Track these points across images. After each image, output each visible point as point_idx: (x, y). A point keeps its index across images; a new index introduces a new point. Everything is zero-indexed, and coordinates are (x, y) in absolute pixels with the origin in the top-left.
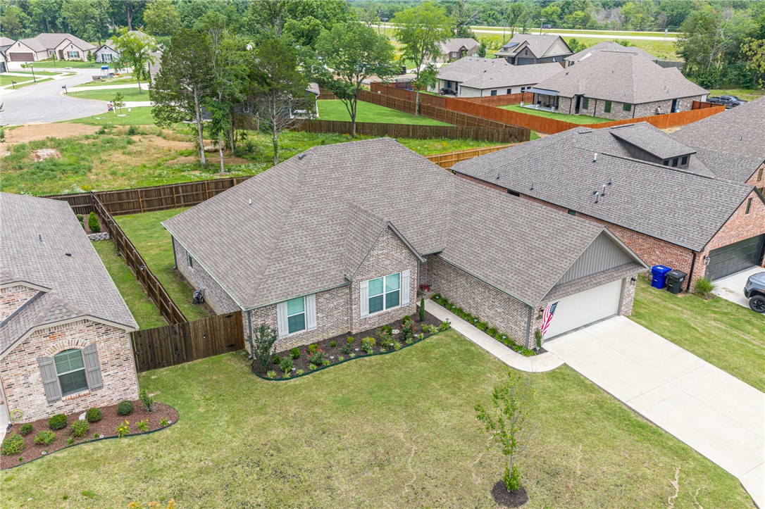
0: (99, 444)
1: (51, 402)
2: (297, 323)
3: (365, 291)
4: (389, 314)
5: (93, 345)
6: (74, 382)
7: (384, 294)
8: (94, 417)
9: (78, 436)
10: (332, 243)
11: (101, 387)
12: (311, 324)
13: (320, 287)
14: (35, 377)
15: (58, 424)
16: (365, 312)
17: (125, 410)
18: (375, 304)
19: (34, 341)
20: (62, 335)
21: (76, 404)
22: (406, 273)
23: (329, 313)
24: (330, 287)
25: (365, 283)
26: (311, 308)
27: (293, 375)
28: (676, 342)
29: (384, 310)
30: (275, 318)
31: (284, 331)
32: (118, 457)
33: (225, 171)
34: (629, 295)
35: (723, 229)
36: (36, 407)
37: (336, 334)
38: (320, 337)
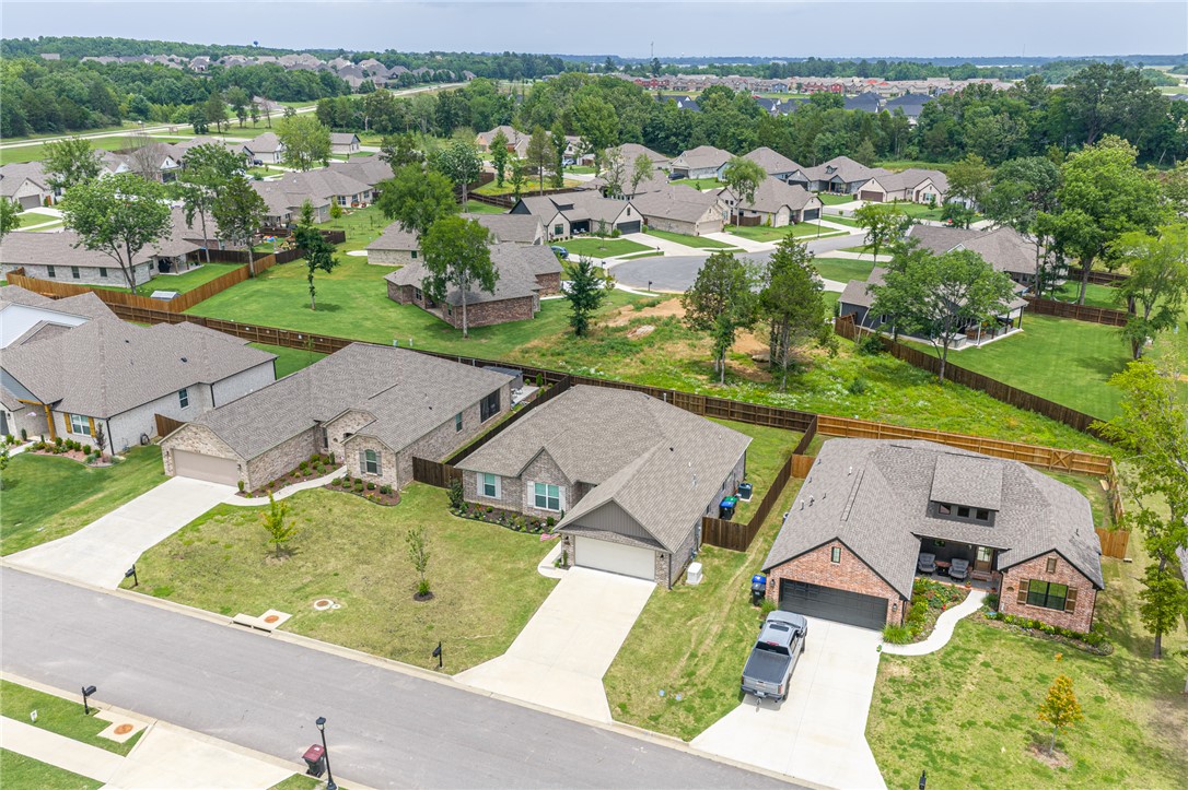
0: (359, 497)
1: (363, 473)
2: (490, 490)
3: (531, 490)
4: (543, 513)
5: (380, 452)
6: (372, 468)
7: (547, 496)
8: (371, 487)
9: (359, 491)
11: (380, 475)
12: (498, 495)
13: (503, 473)
14: (357, 457)
15: (359, 481)
16: (531, 502)
17: (385, 491)
18: (540, 501)
19: (358, 440)
20: (369, 442)
21: (368, 478)
22: (562, 489)
23: (510, 494)
24: (509, 475)
25: (532, 483)
26: (497, 484)
27: (459, 516)
28: (645, 610)
29: (547, 509)
30: (476, 481)
31: (481, 491)
32: (357, 505)
33: (725, 382)
34: (662, 569)
35: (796, 562)
36: (357, 473)
37: (514, 509)
38: (504, 507)
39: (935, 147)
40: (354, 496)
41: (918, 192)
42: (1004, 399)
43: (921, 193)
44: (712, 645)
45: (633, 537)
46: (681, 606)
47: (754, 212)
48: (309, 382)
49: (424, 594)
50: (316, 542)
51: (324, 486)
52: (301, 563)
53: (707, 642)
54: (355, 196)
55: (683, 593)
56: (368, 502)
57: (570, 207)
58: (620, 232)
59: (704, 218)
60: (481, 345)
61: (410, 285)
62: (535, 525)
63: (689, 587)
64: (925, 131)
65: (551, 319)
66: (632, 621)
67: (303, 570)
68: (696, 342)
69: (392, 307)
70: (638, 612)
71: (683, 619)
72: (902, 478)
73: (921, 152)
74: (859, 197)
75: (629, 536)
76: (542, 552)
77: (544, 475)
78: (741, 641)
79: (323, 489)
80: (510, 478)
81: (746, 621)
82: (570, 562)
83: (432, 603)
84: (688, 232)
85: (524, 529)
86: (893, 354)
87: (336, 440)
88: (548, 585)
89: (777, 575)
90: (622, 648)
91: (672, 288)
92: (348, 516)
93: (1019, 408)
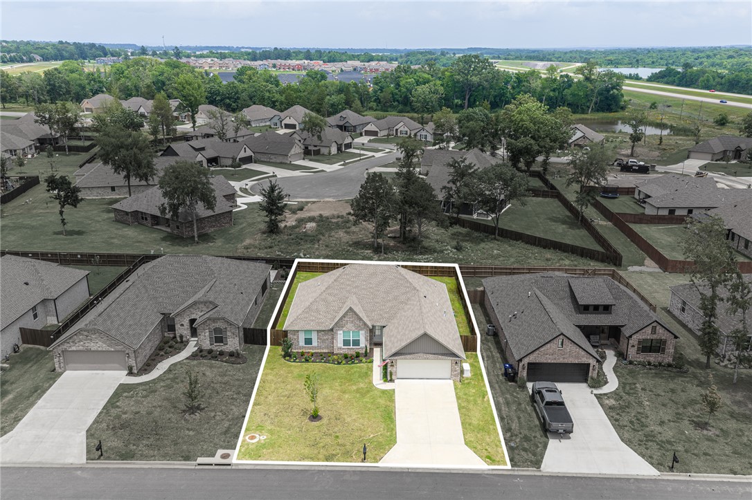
0: (217, 362)
1: (211, 344)
2: (308, 341)
3: (340, 337)
4: (351, 350)
5: (226, 328)
6: (219, 340)
7: (351, 339)
8: (222, 353)
9: (215, 358)
10: (334, 310)
11: (227, 344)
12: (315, 343)
13: (319, 328)
14: (207, 334)
15: (210, 351)
16: (340, 344)
17: (231, 354)
18: (346, 343)
19: (208, 322)
20: (217, 322)
21: (217, 347)
22: (362, 332)
23: (323, 341)
24: (324, 329)
25: (341, 332)
26: (314, 337)
27: (294, 361)
28: (458, 398)
29: (351, 347)
30: (298, 337)
31: (302, 343)
32: (219, 367)
33: (386, 253)
34: (456, 371)
35: (537, 352)
36: (206, 345)
37: (327, 351)
38: (319, 351)
39: (386, 102)
40: (213, 362)
41: (397, 130)
42: (534, 244)
43: (399, 131)
44: (507, 409)
45: (437, 354)
46: (474, 391)
47: (315, 146)
48: (145, 286)
49: (315, 417)
50: (210, 397)
51: (187, 358)
52: (213, 414)
53: (503, 408)
54: (24, 149)
55: (469, 383)
56: (225, 364)
57: (203, 149)
58: (241, 163)
59: (293, 152)
60: (211, 247)
61: (136, 211)
62: (349, 359)
63: (467, 379)
64: (378, 93)
65: (244, 225)
66: (456, 405)
67: (218, 418)
68: (348, 230)
69: (124, 227)
70: (455, 399)
71: (481, 398)
72: (554, 295)
73: (377, 105)
74: (364, 134)
75: (434, 354)
76: (368, 374)
77: (349, 326)
78: (520, 404)
79: (188, 361)
80: (323, 331)
81: (513, 392)
82: (393, 377)
83: (325, 421)
84: (283, 161)
85: (344, 362)
86: (460, 225)
87: (182, 325)
88: (390, 395)
89: (526, 361)
90: (462, 423)
91: (301, 198)
92: (219, 375)
93: (544, 248)
